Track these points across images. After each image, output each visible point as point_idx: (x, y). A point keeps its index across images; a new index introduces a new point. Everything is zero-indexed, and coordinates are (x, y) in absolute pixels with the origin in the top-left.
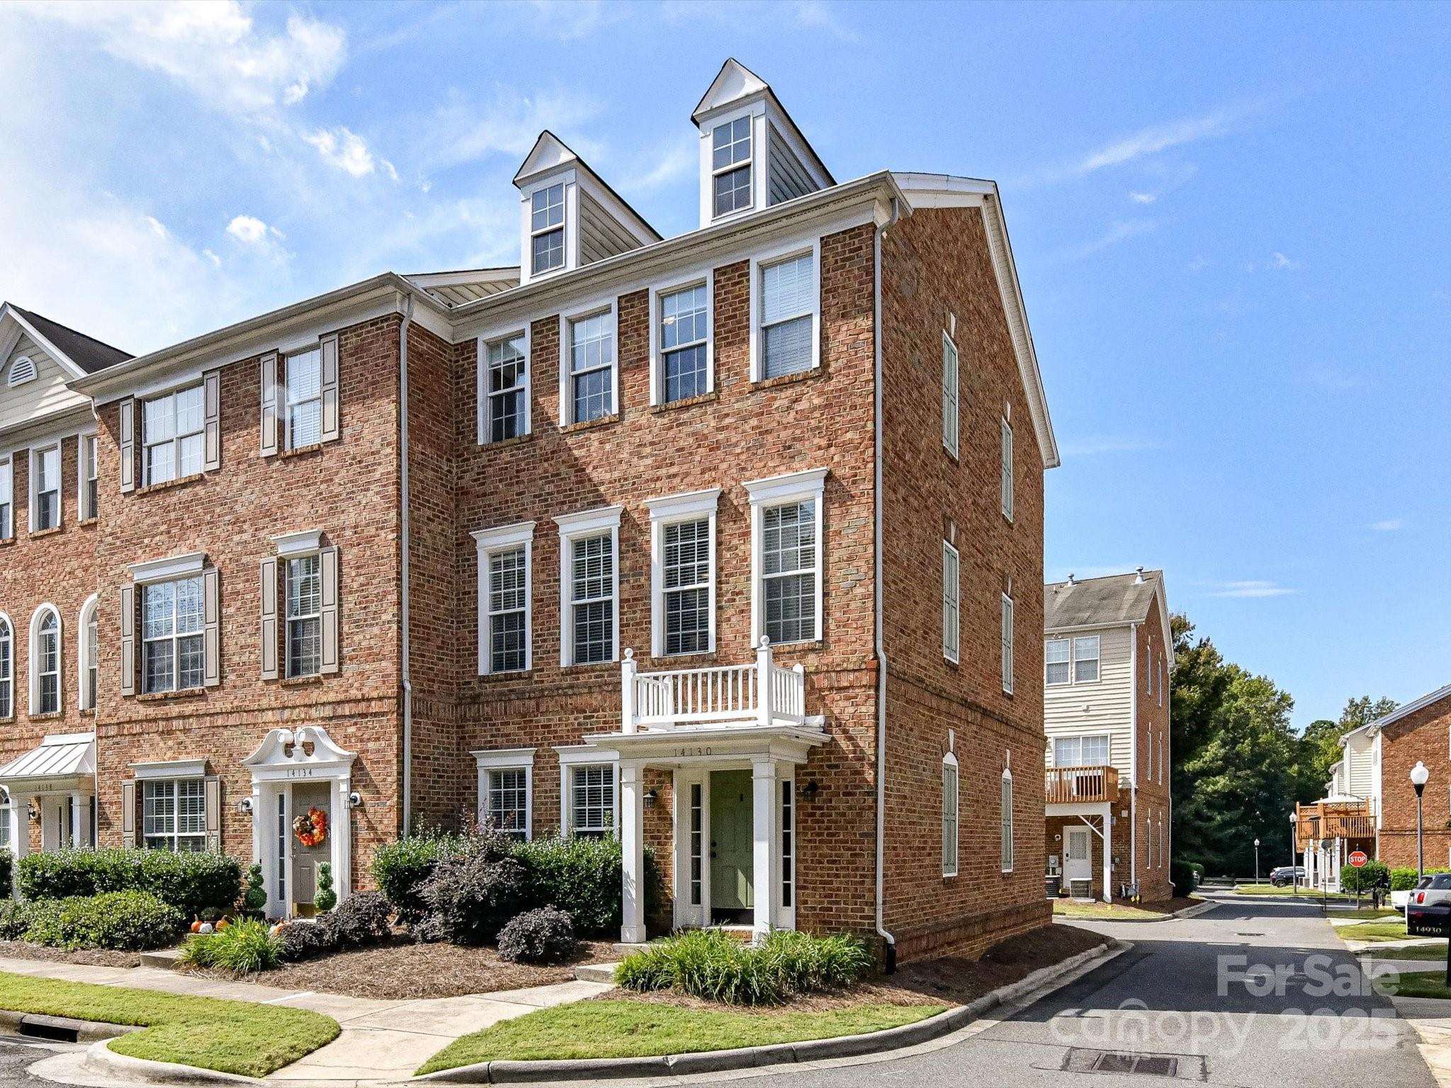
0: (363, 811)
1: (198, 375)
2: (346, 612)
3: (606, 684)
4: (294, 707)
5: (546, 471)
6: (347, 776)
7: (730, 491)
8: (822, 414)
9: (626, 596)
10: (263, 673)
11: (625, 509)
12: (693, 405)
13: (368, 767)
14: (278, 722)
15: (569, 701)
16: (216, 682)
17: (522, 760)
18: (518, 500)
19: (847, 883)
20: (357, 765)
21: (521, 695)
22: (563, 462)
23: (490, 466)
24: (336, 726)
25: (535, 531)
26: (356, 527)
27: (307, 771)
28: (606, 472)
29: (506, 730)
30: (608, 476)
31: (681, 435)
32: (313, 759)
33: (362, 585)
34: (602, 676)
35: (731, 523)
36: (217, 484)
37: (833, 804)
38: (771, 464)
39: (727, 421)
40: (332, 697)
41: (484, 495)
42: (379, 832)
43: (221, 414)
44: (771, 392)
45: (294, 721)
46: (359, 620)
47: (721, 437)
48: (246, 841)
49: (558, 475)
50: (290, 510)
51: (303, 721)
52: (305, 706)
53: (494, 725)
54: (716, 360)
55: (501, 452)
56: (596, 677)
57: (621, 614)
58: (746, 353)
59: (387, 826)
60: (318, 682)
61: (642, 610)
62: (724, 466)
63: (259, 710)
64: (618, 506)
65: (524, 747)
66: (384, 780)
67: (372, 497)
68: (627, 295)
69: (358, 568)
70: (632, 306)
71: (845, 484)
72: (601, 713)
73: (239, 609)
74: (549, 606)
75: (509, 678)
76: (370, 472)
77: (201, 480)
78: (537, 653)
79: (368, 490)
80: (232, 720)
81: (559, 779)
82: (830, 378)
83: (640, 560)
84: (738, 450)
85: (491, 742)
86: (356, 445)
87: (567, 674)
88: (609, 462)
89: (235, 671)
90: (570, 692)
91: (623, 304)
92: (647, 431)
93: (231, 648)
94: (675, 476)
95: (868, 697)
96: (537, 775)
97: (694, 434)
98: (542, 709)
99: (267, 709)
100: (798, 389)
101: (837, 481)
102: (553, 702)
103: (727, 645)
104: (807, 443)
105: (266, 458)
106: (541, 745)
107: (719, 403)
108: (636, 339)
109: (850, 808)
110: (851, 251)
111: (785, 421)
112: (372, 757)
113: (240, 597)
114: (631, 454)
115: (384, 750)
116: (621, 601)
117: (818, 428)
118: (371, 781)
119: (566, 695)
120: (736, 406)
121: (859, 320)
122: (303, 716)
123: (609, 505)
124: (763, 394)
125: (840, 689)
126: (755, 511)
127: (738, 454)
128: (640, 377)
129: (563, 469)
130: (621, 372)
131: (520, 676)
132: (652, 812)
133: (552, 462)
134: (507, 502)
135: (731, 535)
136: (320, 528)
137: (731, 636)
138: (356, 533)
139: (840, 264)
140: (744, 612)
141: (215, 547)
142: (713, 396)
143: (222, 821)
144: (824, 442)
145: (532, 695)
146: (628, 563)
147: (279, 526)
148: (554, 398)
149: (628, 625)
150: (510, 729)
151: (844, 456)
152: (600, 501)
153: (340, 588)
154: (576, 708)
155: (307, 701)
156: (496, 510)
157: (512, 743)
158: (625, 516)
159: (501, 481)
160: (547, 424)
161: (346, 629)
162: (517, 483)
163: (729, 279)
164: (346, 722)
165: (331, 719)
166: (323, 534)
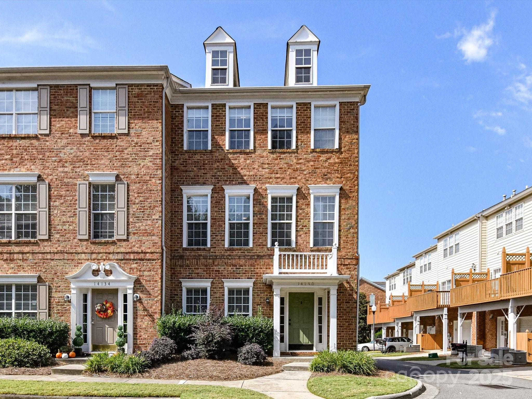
0: (141, 303)
1: (35, 85)
2: (131, 212)
3: (246, 255)
4: (99, 253)
5: (218, 166)
6: (132, 286)
7: (302, 188)
8: (339, 166)
9: (256, 222)
10: (78, 236)
11: (256, 188)
12: (286, 152)
13: (144, 283)
14: (88, 259)
15: (229, 261)
16: (46, 237)
17: (206, 284)
18: (204, 176)
19: (347, 334)
20: (137, 282)
21: (205, 258)
22: (227, 164)
23: (190, 159)
24: (125, 263)
25: (212, 190)
26: (138, 175)
27: (107, 283)
28: (247, 171)
29: (197, 271)
30: (248, 173)
31: (281, 163)
32: (111, 278)
33: (141, 201)
34: (245, 252)
35: (302, 200)
36: (47, 141)
37: (341, 306)
38: (318, 180)
39: (301, 161)
40: (122, 250)
41: (187, 171)
42: (150, 312)
43: (50, 108)
44: (319, 153)
45: (98, 260)
46: (138, 217)
47: (298, 166)
48: (66, 315)
49: (224, 169)
50: (97, 161)
51: (104, 260)
52: (106, 253)
53: (191, 269)
54: (297, 137)
55: (195, 155)
56: (241, 252)
57: (254, 228)
58: (309, 137)
59: (155, 309)
60: (114, 243)
61: (263, 228)
62: (299, 178)
63: (76, 253)
64: (253, 185)
65: (206, 279)
66: (153, 289)
67: (147, 162)
68: (257, 104)
69: (139, 193)
70: (260, 108)
71: (347, 192)
72: (244, 267)
73: (62, 203)
74: (219, 222)
75: (200, 249)
76: (146, 151)
77: (36, 137)
78: (213, 240)
79: (145, 159)
80: (57, 256)
81: (224, 293)
82: (342, 153)
83: (263, 208)
84: (305, 173)
85: (189, 276)
86: (138, 138)
87: (228, 250)
88: (248, 168)
89: (59, 233)
90: (230, 258)
91: (256, 107)
92: (266, 158)
93: (56, 221)
94: (278, 178)
95: (355, 268)
96: (213, 290)
97: (286, 163)
98: (216, 263)
99: (81, 253)
100: (330, 155)
101: (344, 190)
102: (221, 262)
103: (300, 245)
104: (333, 175)
105: (80, 134)
106: (214, 278)
107: (297, 153)
108: (261, 121)
109: (348, 307)
110: (350, 110)
111: (324, 165)
112: (146, 278)
113: (63, 198)
114: (259, 166)
115: (153, 276)
116: (253, 223)
117: (337, 170)
118: (146, 289)
119: (228, 258)
120: (305, 156)
121: (353, 135)
122: (105, 257)
123: (248, 185)
124: (316, 154)
125: (344, 265)
126: (312, 197)
127: (305, 174)
128: (263, 137)
129: (226, 167)
130: (255, 133)
131: (204, 249)
132: (267, 307)
133: (221, 163)
134: (198, 176)
135: (302, 204)
136: (116, 172)
137: (302, 242)
138: (138, 177)
139: (346, 113)
140: (308, 233)
141: (46, 172)
142: (295, 151)
143: (49, 305)
144: (339, 176)
145: (211, 258)
146: (257, 209)
147: (89, 168)
148: (223, 137)
149: (257, 233)
150: (199, 271)
151: (347, 182)
152: (244, 182)
153: (128, 201)
154: (232, 264)
155: (107, 251)
156: (192, 178)
157: (200, 277)
158: (256, 190)
159: (195, 167)
160: (219, 147)
161: (131, 220)
162: (204, 169)
163: (302, 108)
164: (131, 262)
165: (122, 260)
166: (118, 175)
